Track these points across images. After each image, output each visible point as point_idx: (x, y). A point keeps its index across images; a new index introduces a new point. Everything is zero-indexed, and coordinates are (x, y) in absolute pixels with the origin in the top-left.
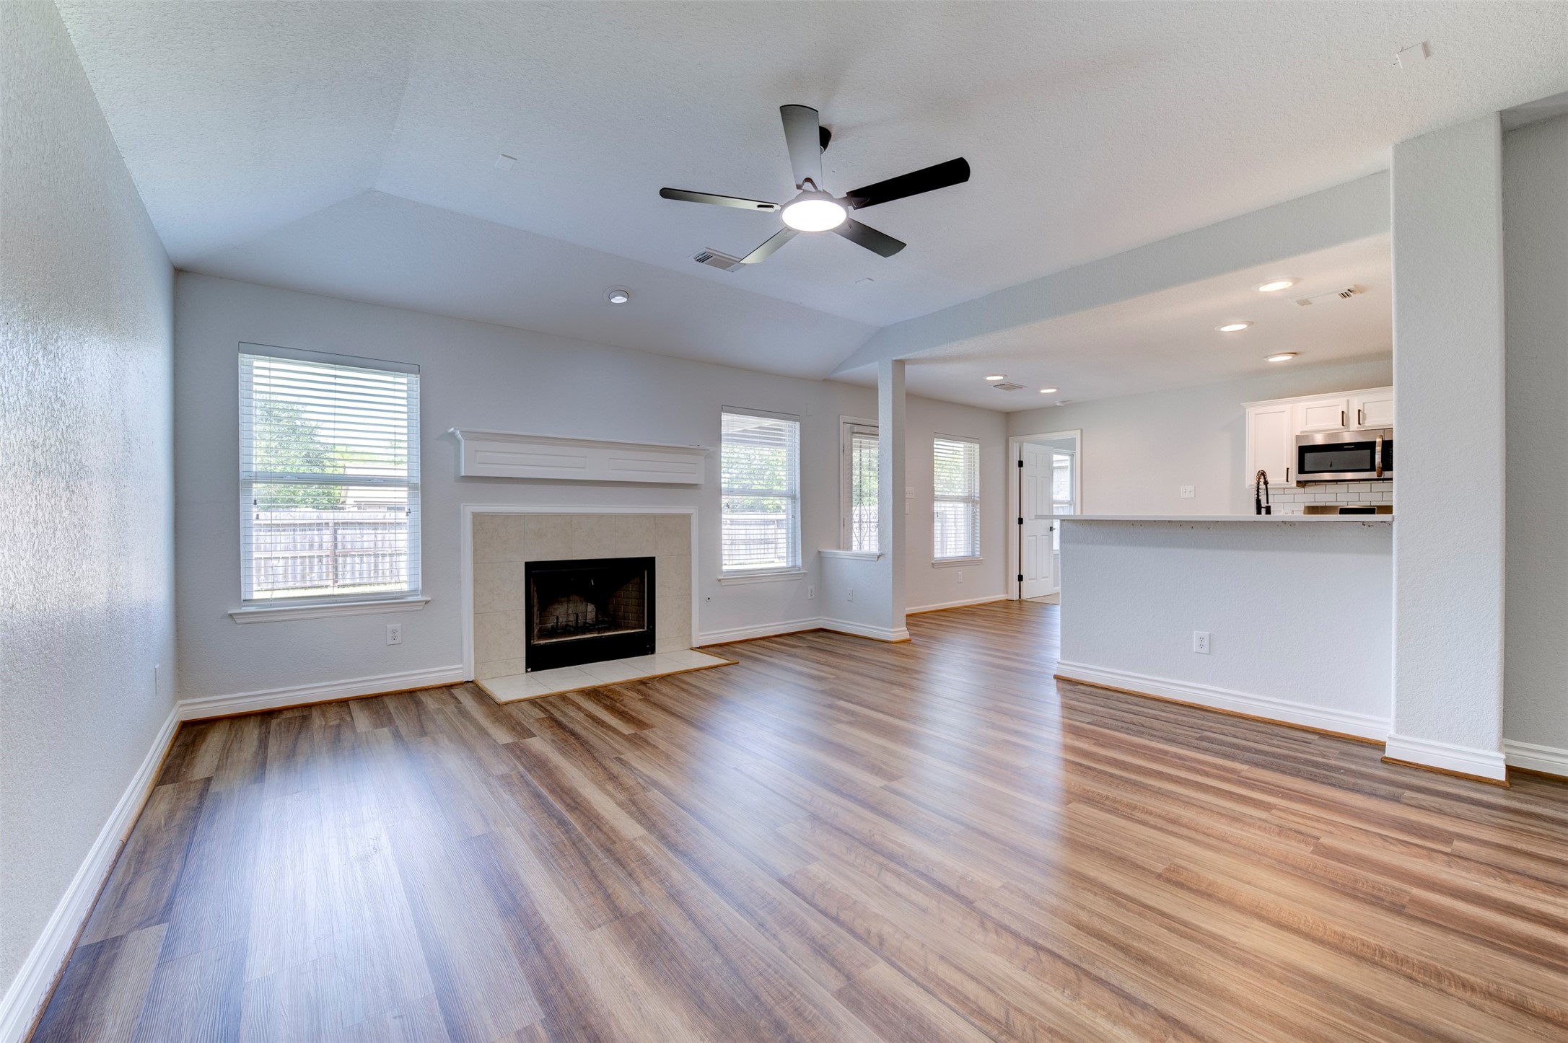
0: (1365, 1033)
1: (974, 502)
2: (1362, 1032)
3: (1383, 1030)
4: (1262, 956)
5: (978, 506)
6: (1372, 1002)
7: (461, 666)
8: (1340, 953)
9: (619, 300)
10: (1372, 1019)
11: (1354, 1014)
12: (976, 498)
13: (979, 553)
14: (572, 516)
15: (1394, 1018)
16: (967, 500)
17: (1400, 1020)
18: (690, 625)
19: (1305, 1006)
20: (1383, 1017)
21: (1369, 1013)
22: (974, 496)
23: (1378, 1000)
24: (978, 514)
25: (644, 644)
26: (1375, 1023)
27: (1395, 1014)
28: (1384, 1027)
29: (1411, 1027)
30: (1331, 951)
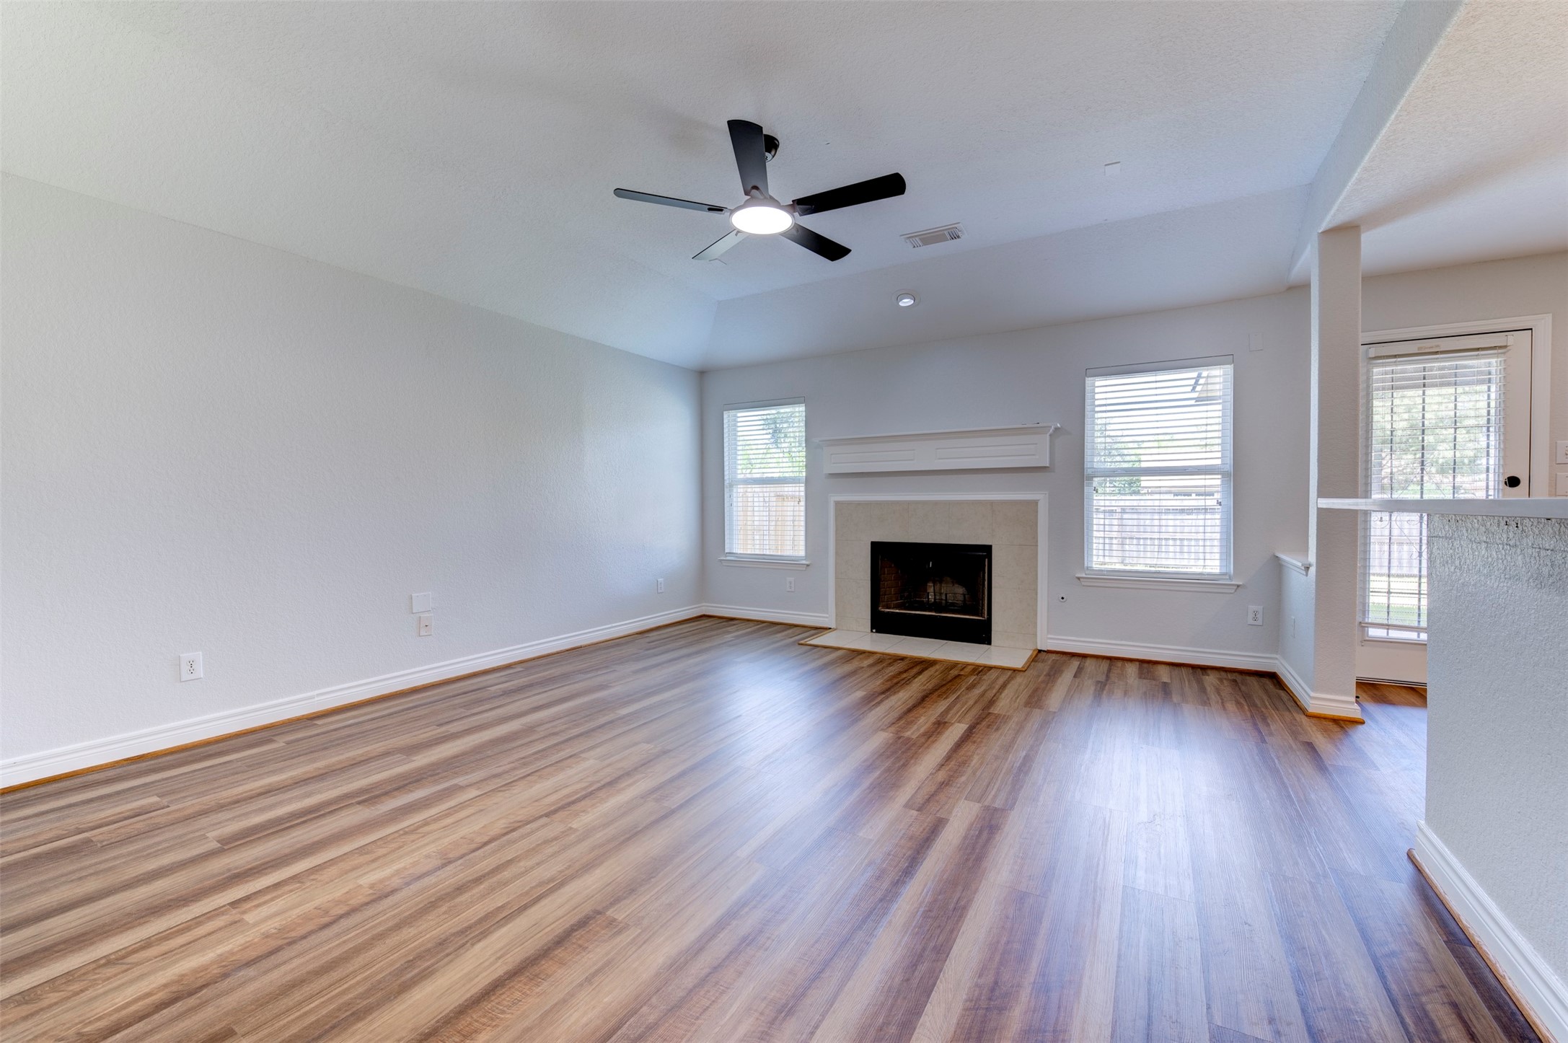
0: (326, 997)
2: (329, 996)
3: (324, 1012)
4: (446, 960)
6: (359, 1019)
7: (827, 616)
8: (438, 1022)
9: (906, 302)
10: (339, 1009)
11: (351, 999)
14: (909, 503)
15: (333, 1028)
17: (327, 1032)
18: (1036, 623)
19: (374, 969)
20: (338, 1020)
21: (346, 1011)
23: (360, 1025)
25: (981, 633)
26: (333, 1009)
27: (336, 1031)
28: (326, 1014)
29: (316, 1035)
30: (443, 1014)
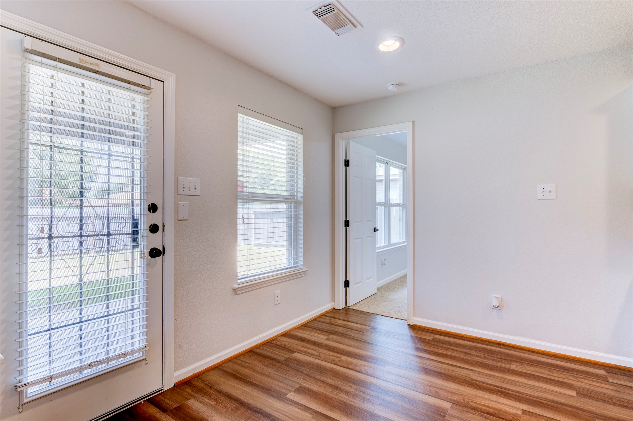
1: (296, 202)
5: (302, 207)
12: (299, 198)
13: (302, 263)
16: (288, 200)
22: (297, 196)
24: (302, 216)
